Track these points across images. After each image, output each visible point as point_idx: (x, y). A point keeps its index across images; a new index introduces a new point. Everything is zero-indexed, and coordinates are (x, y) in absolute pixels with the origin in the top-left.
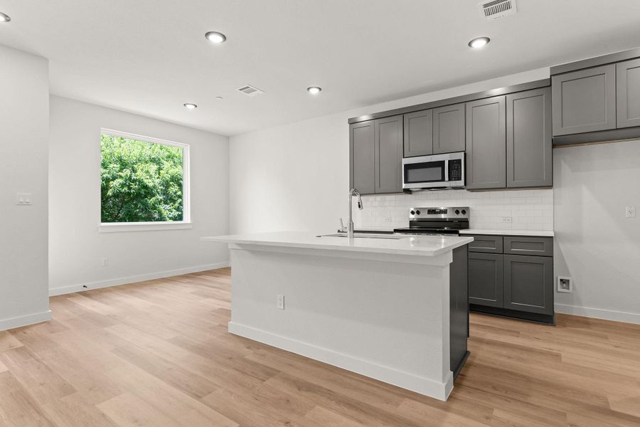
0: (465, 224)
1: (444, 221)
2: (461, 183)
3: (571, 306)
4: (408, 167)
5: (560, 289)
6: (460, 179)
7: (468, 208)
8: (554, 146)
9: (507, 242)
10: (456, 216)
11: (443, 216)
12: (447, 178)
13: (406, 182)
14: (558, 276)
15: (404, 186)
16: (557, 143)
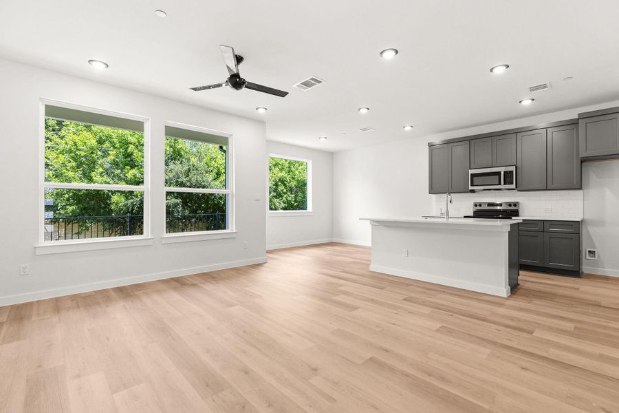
0: (516, 213)
1: (499, 211)
2: (513, 186)
3: (596, 268)
4: (473, 175)
5: (588, 257)
6: (512, 184)
7: (518, 203)
8: (582, 162)
9: (547, 225)
10: (509, 208)
11: (498, 208)
12: (502, 183)
13: (472, 185)
14: (585, 248)
15: (471, 188)
16: (584, 161)
